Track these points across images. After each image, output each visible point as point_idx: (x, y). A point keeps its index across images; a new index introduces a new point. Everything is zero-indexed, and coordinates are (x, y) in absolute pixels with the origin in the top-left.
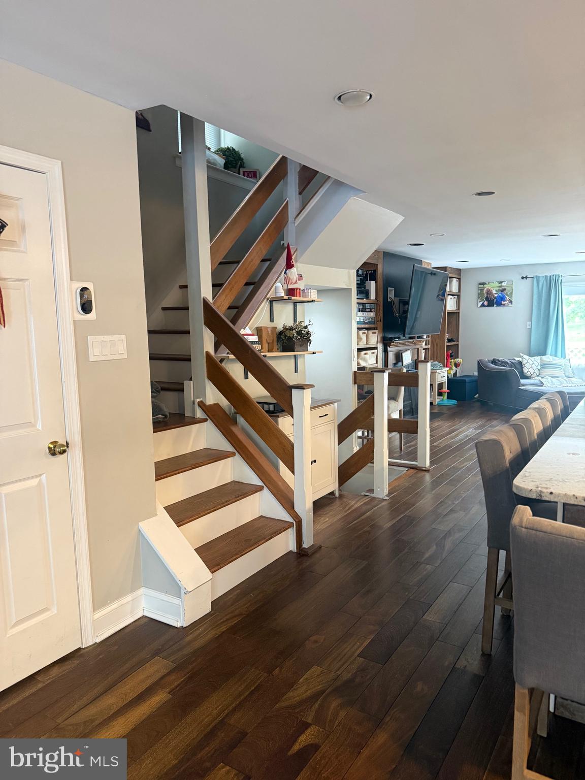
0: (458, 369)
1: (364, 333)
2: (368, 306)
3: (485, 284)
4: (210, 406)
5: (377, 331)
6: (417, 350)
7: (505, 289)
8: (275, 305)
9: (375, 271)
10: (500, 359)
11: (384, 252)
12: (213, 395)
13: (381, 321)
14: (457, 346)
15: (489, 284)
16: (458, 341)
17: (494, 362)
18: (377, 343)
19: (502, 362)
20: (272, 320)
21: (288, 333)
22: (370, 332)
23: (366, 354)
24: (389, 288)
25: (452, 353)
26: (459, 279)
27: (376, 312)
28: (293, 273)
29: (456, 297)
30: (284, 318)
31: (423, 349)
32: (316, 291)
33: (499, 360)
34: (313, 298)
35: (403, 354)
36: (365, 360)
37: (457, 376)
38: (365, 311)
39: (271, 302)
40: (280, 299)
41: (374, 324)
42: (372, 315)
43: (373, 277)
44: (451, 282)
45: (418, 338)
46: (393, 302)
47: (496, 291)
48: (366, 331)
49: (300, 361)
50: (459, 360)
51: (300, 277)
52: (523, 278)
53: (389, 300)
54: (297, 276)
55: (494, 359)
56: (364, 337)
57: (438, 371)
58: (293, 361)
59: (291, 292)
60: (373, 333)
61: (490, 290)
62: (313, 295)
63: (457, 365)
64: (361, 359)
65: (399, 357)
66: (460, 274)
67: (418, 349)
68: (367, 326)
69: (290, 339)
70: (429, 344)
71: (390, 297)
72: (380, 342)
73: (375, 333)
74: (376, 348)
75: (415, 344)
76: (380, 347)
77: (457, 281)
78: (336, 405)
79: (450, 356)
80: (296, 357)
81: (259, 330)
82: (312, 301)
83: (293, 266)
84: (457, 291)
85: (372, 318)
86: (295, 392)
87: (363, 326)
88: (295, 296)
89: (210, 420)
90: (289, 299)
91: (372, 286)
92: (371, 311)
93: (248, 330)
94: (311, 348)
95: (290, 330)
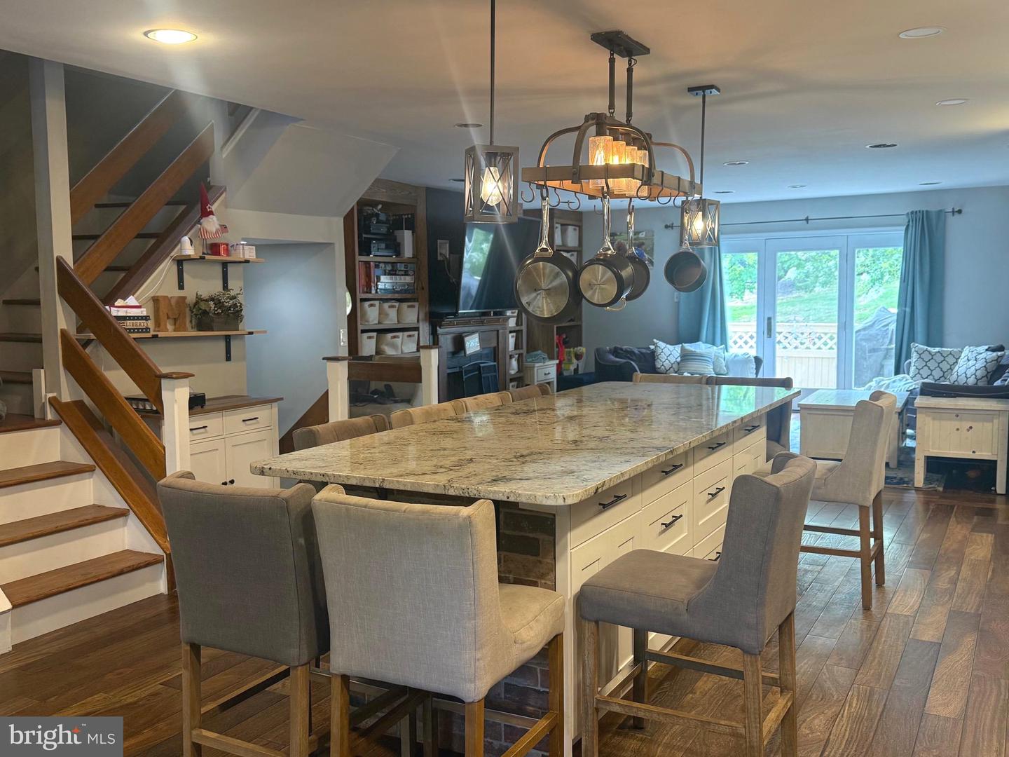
0: (581, 363)
1: (392, 307)
2: (401, 267)
4: (67, 404)
5: (416, 304)
7: (643, 244)
9: (413, 215)
11: (426, 188)
12: (68, 391)
13: (423, 289)
14: (580, 327)
16: (580, 319)
18: (418, 321)
19: (626, 351)
22: (405, 305)
23: (394, 337)
24: (439, 241)
25: (566, 338)
27: (418, 278)
28: (211, 224)
30: (203, 285)
31: (511, 332)
32: (254, 247)
35: (466, 339)
36: (394, 346)
37: (580, 373)
38: (395, 275)
40: (189, 259)
41: (413, 292)
42: (408, 279)
43: (411, 226)
44: (564, 233)
46: (449, 263)
48: (397, 304)
49: (234, 344)
50: (583, 349)
53: (440, 258)
54: (218, 227)
55: (615, 348)
56: (393, 314)
58: (222, 345)
59: (214, 248)
60: (409, 307)
62: (250, 253)
63: (578, 357)
65: (459, 343)
67: (498, 331)
68: (397, 296)
69: (205, 313)
70: (522, 325)
71: (441, 254)
72: (425, 320)
73: (413, 306)
74: (417, 329)
76: (425, 329)
77: (575, 229)
78: (275, 405)
79: (565, 343)
80: (228, 339)
81: (156, 300)
82: (247, 261)
83: (211, 213)
84: (576, 244)
85: (408, 284)
86: (164, 382)
87: (389, 296)
88: (218, 253)
89: (63, 423)
90: (202, 258)
91: (407, 237)
92: (406, 274)
93: (131, 300)
94: (245, 326)
95: (206, 301)
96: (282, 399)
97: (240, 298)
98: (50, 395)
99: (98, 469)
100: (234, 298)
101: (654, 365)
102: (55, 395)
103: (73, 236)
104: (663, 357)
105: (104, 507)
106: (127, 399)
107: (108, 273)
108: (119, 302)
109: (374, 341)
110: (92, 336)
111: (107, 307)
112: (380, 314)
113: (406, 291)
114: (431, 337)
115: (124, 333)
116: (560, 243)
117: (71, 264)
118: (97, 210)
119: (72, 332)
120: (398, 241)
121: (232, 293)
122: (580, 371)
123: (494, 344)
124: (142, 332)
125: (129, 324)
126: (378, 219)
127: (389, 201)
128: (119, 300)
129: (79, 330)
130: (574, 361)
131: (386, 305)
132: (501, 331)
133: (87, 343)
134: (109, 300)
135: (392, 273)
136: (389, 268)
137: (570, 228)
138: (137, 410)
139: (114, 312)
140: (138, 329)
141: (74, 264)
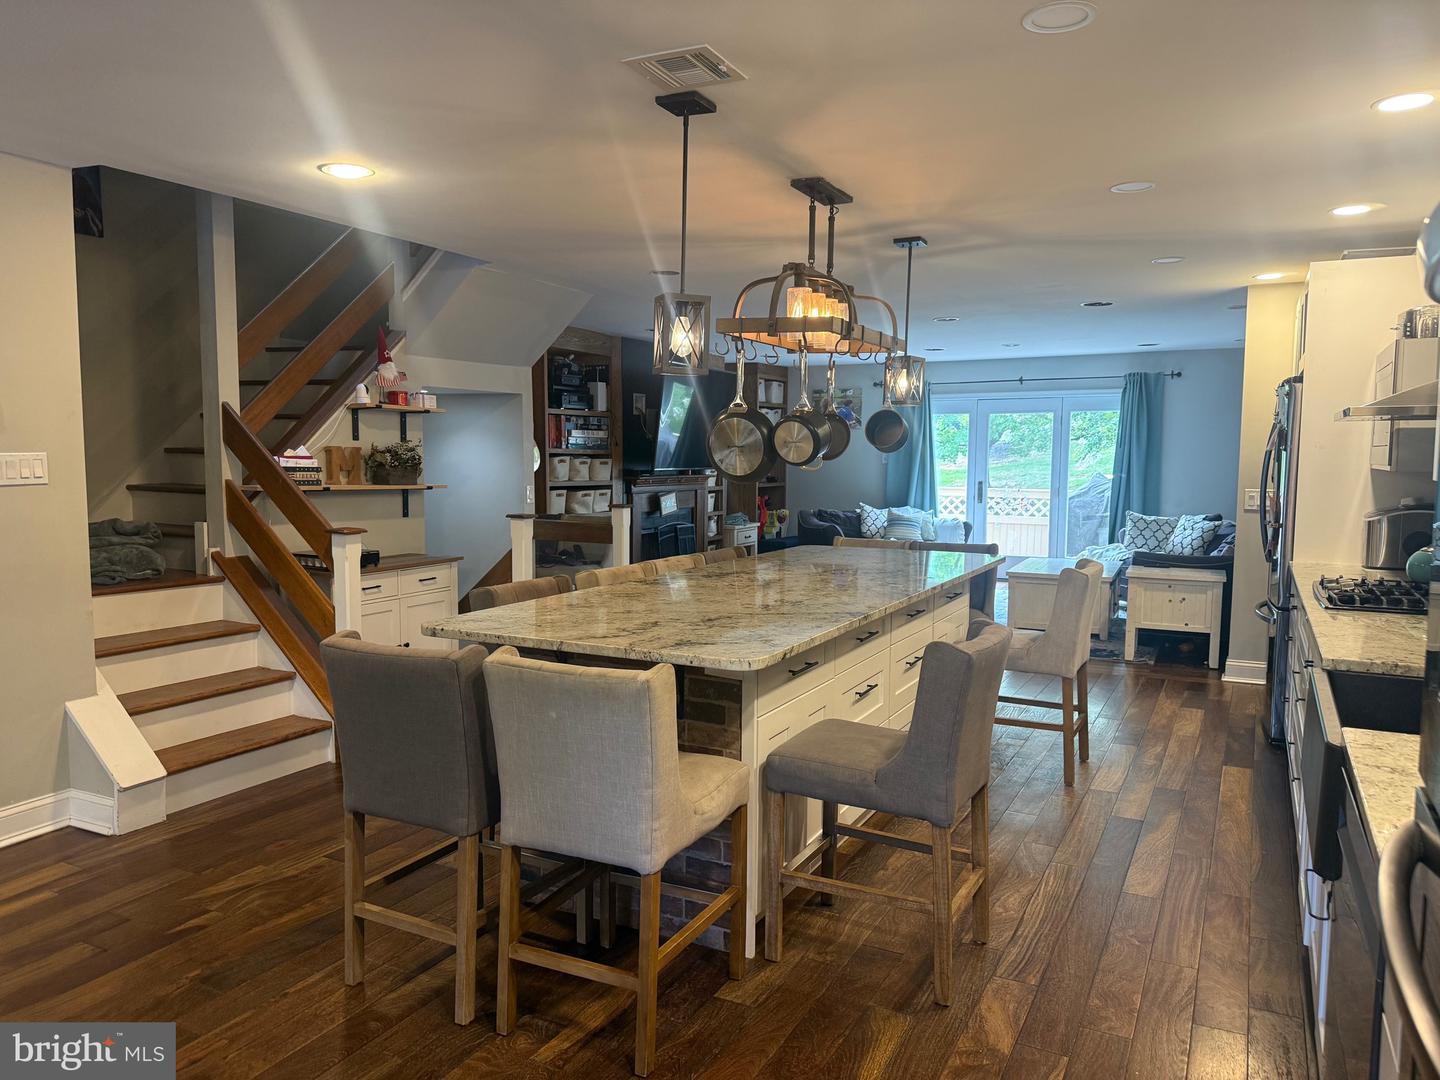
0: (784, 527)
1: (584, 463)
2: (594, 421)
3: (823, 392)
4: (231, 559)
5: (610, 461)
6: (693, 493)
7: (851, 402)
8: (361, 415)
9: (607, 366)
10: (829, 510)
11: (622, 338)
12: (232, 546)
13: (618, 444)
14: (783, 488)
16: (784, 481)
17: (820, 515)
18: (611, 479)
19: (831, 514)
20: (356, 437)
21: (379, 458)
22: (597, 462)
23: (586, 495)
24: (635, 395)
25: (771, 499)
26: (785, 383)
27: (611, 434)
28: (389, 371)
29: (780, 411)
30: (379, 435)
31: (710, 492)
32: (435, 397)
33: (826, 512)
34: (427, 407)
35: (662, 499)
36: (584, 505)
37: (782, 536)
38: (587, 429)
39: (355, 411)
40: (365, 408)
41: (607, 448)
42: (601, 434)
43: (605, 378)
44: (767, 389)
45: (694, 473)
46: (645, 416)
47: (838, 404)
48: (589, 460)
49: (411, 499)
50: (786, 512)
51: (403, 375)
52: (875, 385)
53: (635, 412)
54: (396, 374)
55: (820, 511)
56: (584, 470)
57: (737, 527)
58: (399, 499)
59: (392, 397)
60: (601, 463)
62: (430, 403)
63: (781, 520)
64: (577, 503)
65: (655, 503)
66: (786, 377)
67: (696, 491)
68: (589, 452)
69: (381, 465)
70: (722, 485)
71: (636, 409)
72: (618, 478)
73: (606, 463)
74: (609, 487)
75: (688, 481)
76: (618, 487)
77: (780, 385)
78: (455, 564)
79: (768, 505)
80: (405, 493)
81: (328, 451)
82: (427, 412)
83: (389, 359)
84: (781, 402)
85: (601, 439)
86: (335, 538)
87: (581, 452)
88: (395, 402)
89: (227, 580)
90: (378, 407)
91: (601, 390)
92: (599, 428)
93: (302, 451)
94: (423, 480)
95: (382, 452)
96: (462, 558)
97: (420, 451)
98: (213, 550)
99: (263, 629)
100: (412, 450)
101: (860, 529)
102: (218, 549)
103: (240, 382)
104: (869, 521)
105: (269, 669)
106: (295, 555)
107: (275, 421)
108: (289, 452)
109: (564, 498)
110: (259, 488)
111: (276, 458)
112: (570, 470)
113: (599, 447)
114: (625, 495)
115: (293, 485)
116: (764, 400)
117: (238, 412)
118: (268, 354)
119: (238, 483)
120: (591, 393)
121: (411, 445)
122: (783, 535)
123: (692, 505)
124: (313, 484)
125: (299, 476)
126: (570, 369)
127: (583, 350)
128: (289, 450)
129: (246, 481)
130: (777, 524)
131: (577, 461)
132: (699, 491)
133: (253, 495)
134: (278, 450)
135: (584, 427)
136: (581, 422)
137: (775, 384)
138: (306, 567)
139: (283, 462)
140: (308, 481)
141: (241, 411)
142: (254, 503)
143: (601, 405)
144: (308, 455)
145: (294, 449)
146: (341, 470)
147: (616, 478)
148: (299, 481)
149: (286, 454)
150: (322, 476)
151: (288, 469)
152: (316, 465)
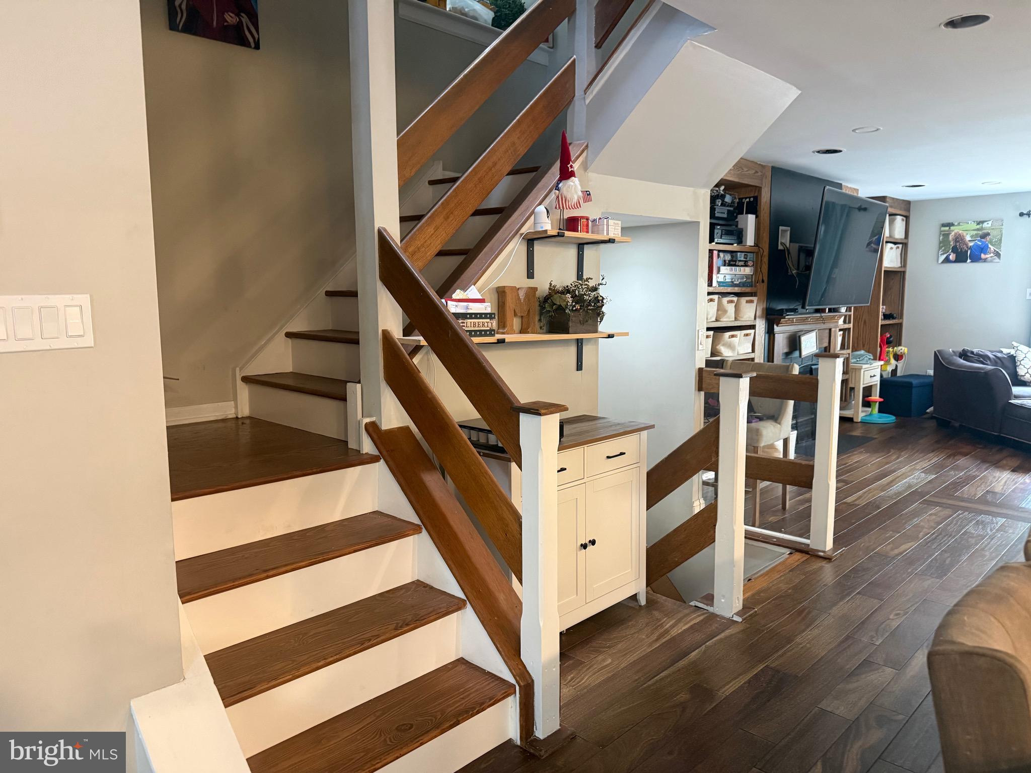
2: (741, 257)
3: (952, 225)
4: (390, 432)
5: (755, 299)
6: (828, 331)
7: (988, 234)
8: (538, 248)
9: (756, 198)
10: (974, 351)
11: (773, 168)
12: (390, 414)
13: (763, 281)
15: (959, 224)
17: (964, 355)
18: (755, 318)
19: (978, 355)
20: (530, 275)
21: (557, 300)
22: (743, 300)
23: (733, 336)
24: (780, 227)
25: (891, 336)
26: (907, 218)
27: (757, 270)
28: (573, 188)
30: (557, 271)
33: (972, 353)
34: (612, 235)
39: (530, 241)
41: (752, 286)
42: (748, 271)
43: (753, 208)
48: (735, 299)
49: (586, 349)
51: (587, 195)
52: (1021, 214)
53: (780, 247)
57: (864, 366)
58: (573, 350)
59: (572, 224)
60: (747, 302)
61: (960, 235)
63: (898, 357)
66: (908, 210)
67: (830, 330)
68: (736, 290)
70: (849, 322)
71: (782, 243)
73: (752, 301)
74: (753, 327)
76: (761, 325)
78: (644, 433)
80: (579, 343)
81: (501, 293)
82: (611, 241)
83: (572, 174)
84: (903, 236)
85: (747, 276)
87: (729, 290)
88: (575, 230)
89: (382, 460)
90: (560, 235)
91: (750, 222)
92: (746, 266)
93: (473, 292)
95: (562, 293)
96: (653, 427)
97: (602, 291)
98: (367, 420)
99: (424, 531)
102: (373, 419)
104: (1028, 363)
105: (432, 588)
106: (463, 427)
108: (458, 294)
111: (443, 301)
112: (718, 310)
114: (767, 335)
116: (888, 236)
117: (398, 241)
119: (397, 333)
120: (740, 226)
124: (486, 335)
125: (469, 324)
127: (736, 180)
128: (458, 291)
140: (481, 331)
142: (416, 360)
143: (750, 240)
144: (479, 297)
145: (464, 289)
146: (515, 315)
147: (759, 317)
148: (470, 331)
149: (454, 296)
150: (494, 324)
151: (458, 316)
152: (489, 310)
